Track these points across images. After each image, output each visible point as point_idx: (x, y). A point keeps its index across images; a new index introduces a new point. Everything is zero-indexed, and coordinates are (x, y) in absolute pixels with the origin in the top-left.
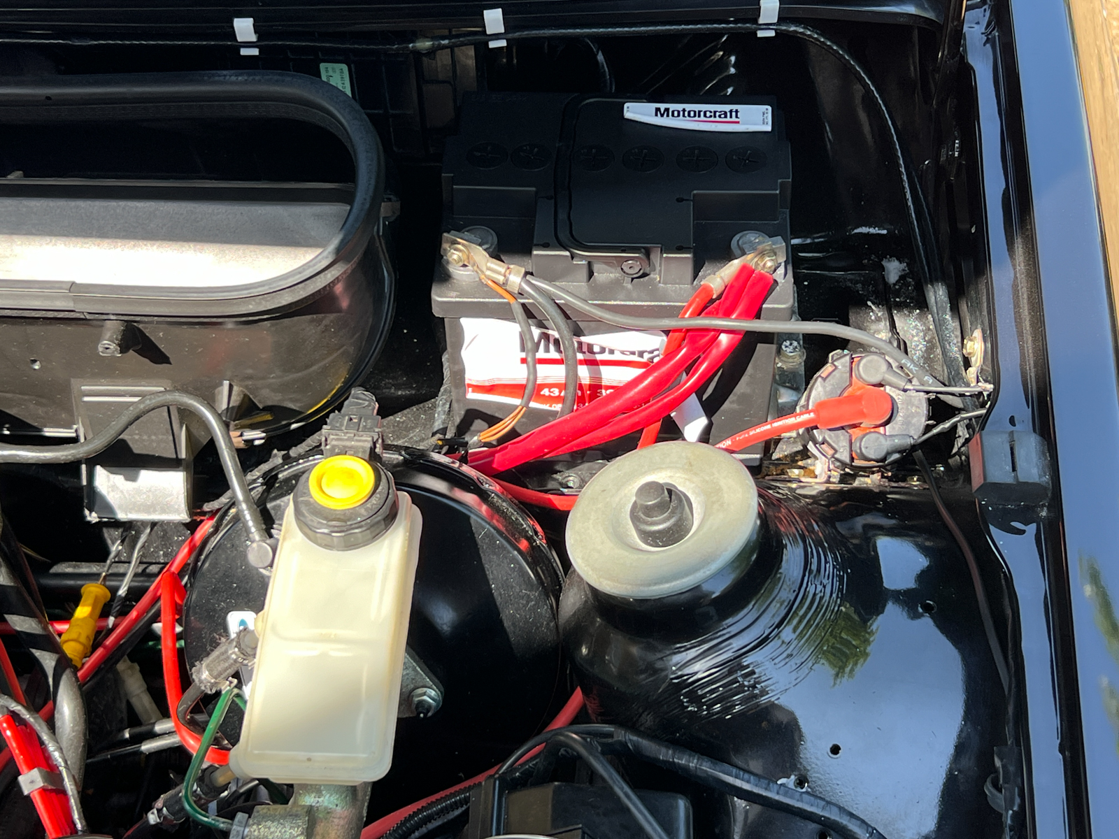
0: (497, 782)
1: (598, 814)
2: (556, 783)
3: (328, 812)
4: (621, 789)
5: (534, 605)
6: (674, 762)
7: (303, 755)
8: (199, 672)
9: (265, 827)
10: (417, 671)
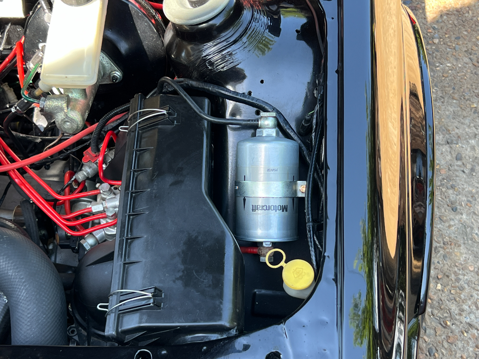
0: (140, 96)
1: (176, 104)
2: (161, 95)
3: (76, 100)
4: (183, 94)
5: (156, 40)
6: (204, 88)
7: (64, 76)
8: (29, 64)
9: (52, 101)
10: (112, 65)
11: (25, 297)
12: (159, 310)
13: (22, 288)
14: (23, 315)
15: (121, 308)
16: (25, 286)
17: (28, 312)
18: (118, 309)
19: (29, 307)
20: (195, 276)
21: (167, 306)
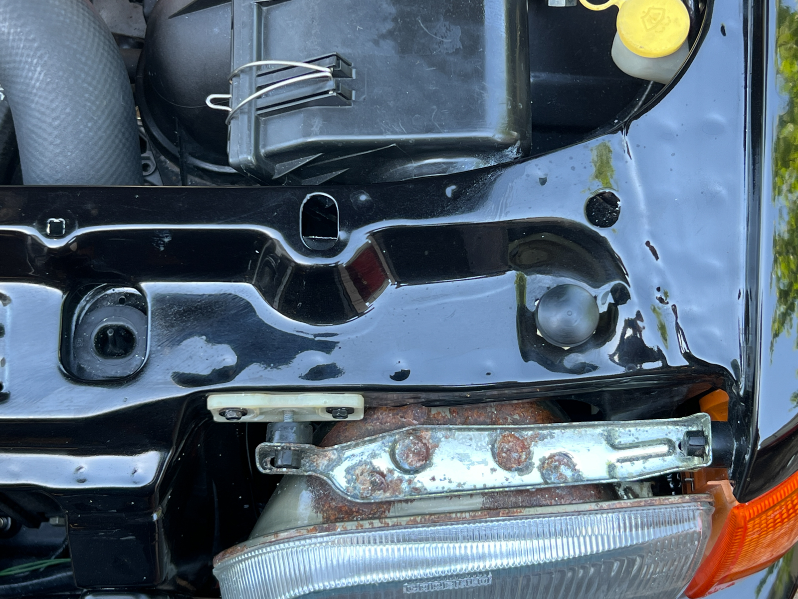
11: (42, 81)
12: (347, 107)
13: (35, 61)
14: (44, 122)
15: (261, 103)
16: (41, 57)
17: (54, 115)
18: (256, 105)
19: (54, 106)
20: (423, 29)
21: (364, 97)
